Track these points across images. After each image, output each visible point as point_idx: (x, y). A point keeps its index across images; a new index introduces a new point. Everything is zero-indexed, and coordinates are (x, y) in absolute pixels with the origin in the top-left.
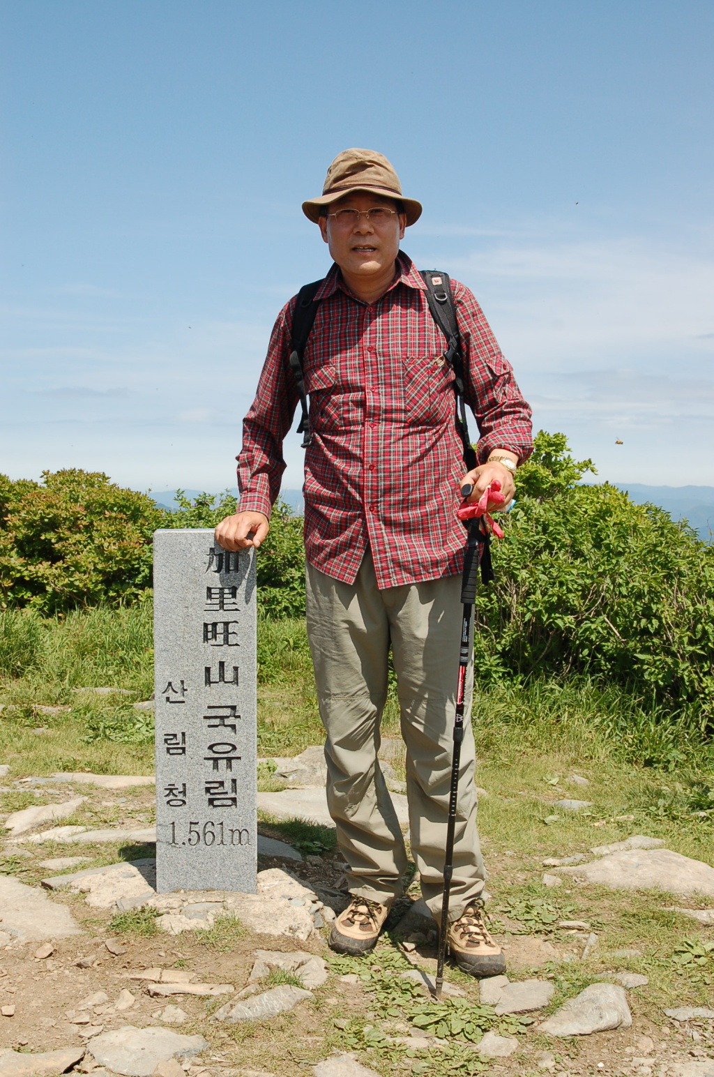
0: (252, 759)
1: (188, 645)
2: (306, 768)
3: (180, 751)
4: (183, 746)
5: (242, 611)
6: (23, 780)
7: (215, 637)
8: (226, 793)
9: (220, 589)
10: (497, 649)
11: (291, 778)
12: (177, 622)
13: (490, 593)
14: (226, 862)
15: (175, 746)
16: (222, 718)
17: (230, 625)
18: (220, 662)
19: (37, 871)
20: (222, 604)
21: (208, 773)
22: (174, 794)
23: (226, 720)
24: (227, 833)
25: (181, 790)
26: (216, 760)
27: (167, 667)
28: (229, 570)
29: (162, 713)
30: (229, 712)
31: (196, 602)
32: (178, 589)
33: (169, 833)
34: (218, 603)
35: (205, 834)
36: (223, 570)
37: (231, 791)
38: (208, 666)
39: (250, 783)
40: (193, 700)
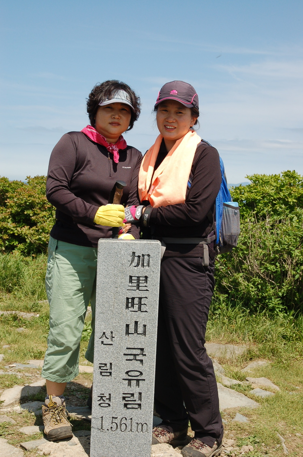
0: (152, 381)
1: (116, 310)
3: (109, 374)
4: (111, 371)
5: (150, 291)
6: (11, 365)
7: (133, 306)
8: (135, 401)
9: (138, 277)
10: (279, 295)
12: (110, 296)
13: (276, 263)
14: (133, 442)
15: (106, 371)
16: (135, 355)
17: (143, 299)
18: (135, 322)
19: (18, 435)
20: (138, 287)
21: (124, 388)
22: (103, 400)
24: (134, 425)
25: (108, 397)
27: (103, 323)
28: (144, 266)
29: (98, 351)
30: (139, 352)
31: (122, 285)
32: (112, 276)
33: (99, 423)
34: (136, 285)
35: (121, 425)
36: (140, 266)
37: (138, 399)
38: (128, 324)
39: (150, 395)
40: (118, 344)
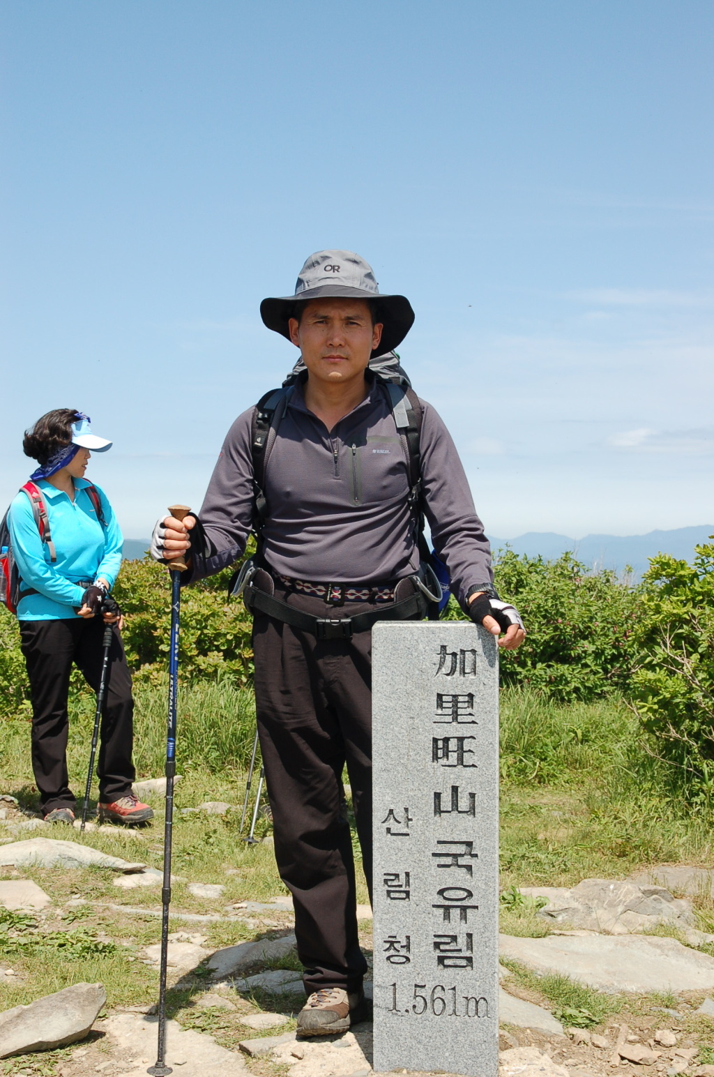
0: (492, 909)
1: (414, 764)
2: (580, 907)
3: (404, 895)
4: (407, 889)
5: (480, 724)
6: (237, 905)
7: (446, 755)
8: (460, 950)
9: (455, 696)
11: (560, 918)
12: (400, 736)
14: (459, 1038)
15: (397, 889)
16: (455, 856)
17: (466, 741)
18: (453, 787)
19: (237, 1029)
20: (455, 715)
21: (436, 924)
22: (395, 949)
23: (459, 859)
24: (461, 1001)
25: (404, 943)
26: (447, 909)
27: (388, 791)
28: (464, 673)
29: (381, 848)
30: (464, 850)
31: (424, 712)
32: (401, 696)
33: (389, 997)
34: (450, 713)
35: (434, 1001)
36: (457, 673)
37: (465, 948)
38: (438, 791)
39: (490, 940)
40: (420, 833)
